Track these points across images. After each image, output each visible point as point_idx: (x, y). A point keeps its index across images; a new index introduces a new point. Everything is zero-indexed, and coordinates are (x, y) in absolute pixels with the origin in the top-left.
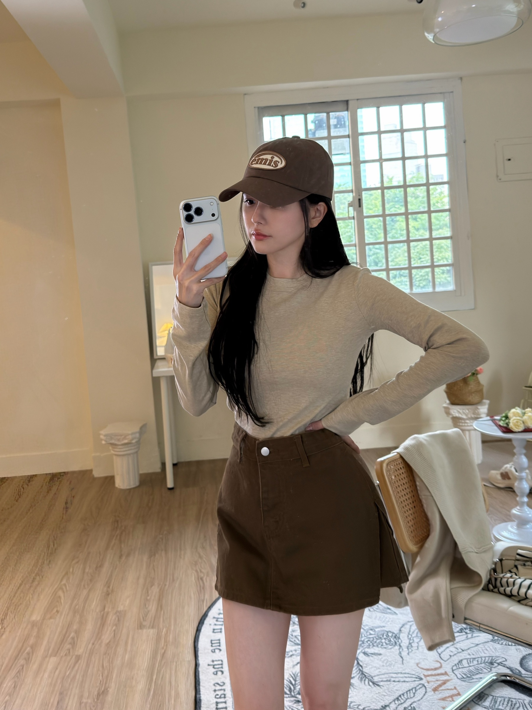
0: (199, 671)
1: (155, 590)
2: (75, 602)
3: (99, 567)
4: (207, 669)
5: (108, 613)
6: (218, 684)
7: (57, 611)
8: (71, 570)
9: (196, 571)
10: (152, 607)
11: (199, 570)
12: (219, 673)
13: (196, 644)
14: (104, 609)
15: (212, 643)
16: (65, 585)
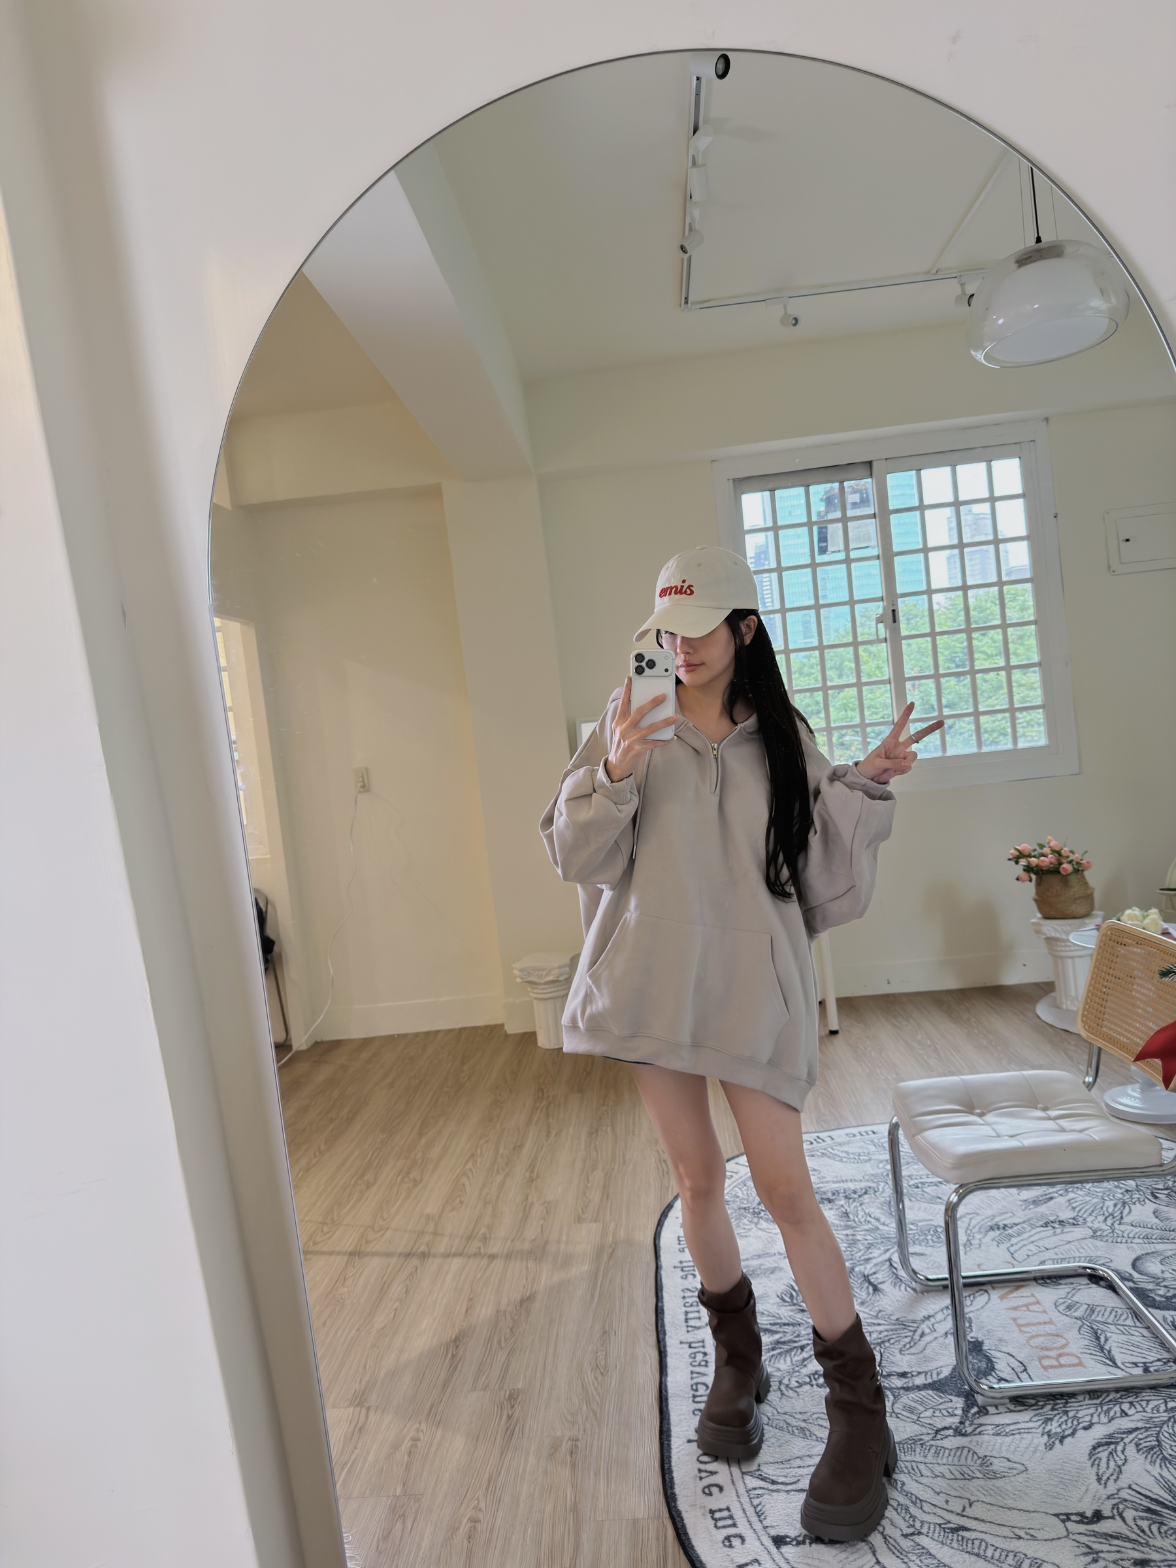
0: (661, 1275)
1: (598, 1175)
2: (486, 1191)
3: (518, 1147)
4: (672, 1272)
5: (532, 1203)
6: (688, 1289)
7: (461, 1202)
8: (479, 1151)
9: (658, 1151)
10: (595, 1196)
11: (661, 1151)
12: (690, 1277)
13: (657, 1241)
14: (527, 1199)
15: (679, 1241)
16: (471, 1170)
